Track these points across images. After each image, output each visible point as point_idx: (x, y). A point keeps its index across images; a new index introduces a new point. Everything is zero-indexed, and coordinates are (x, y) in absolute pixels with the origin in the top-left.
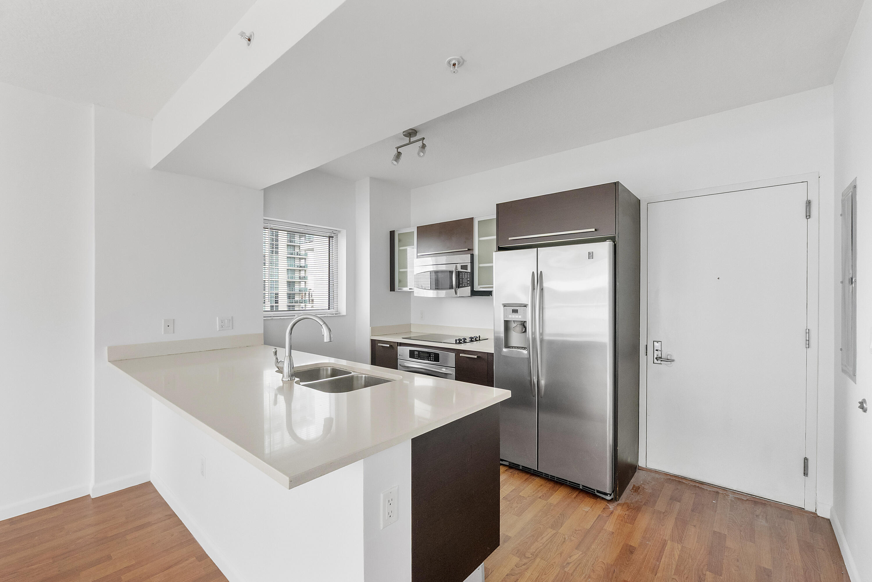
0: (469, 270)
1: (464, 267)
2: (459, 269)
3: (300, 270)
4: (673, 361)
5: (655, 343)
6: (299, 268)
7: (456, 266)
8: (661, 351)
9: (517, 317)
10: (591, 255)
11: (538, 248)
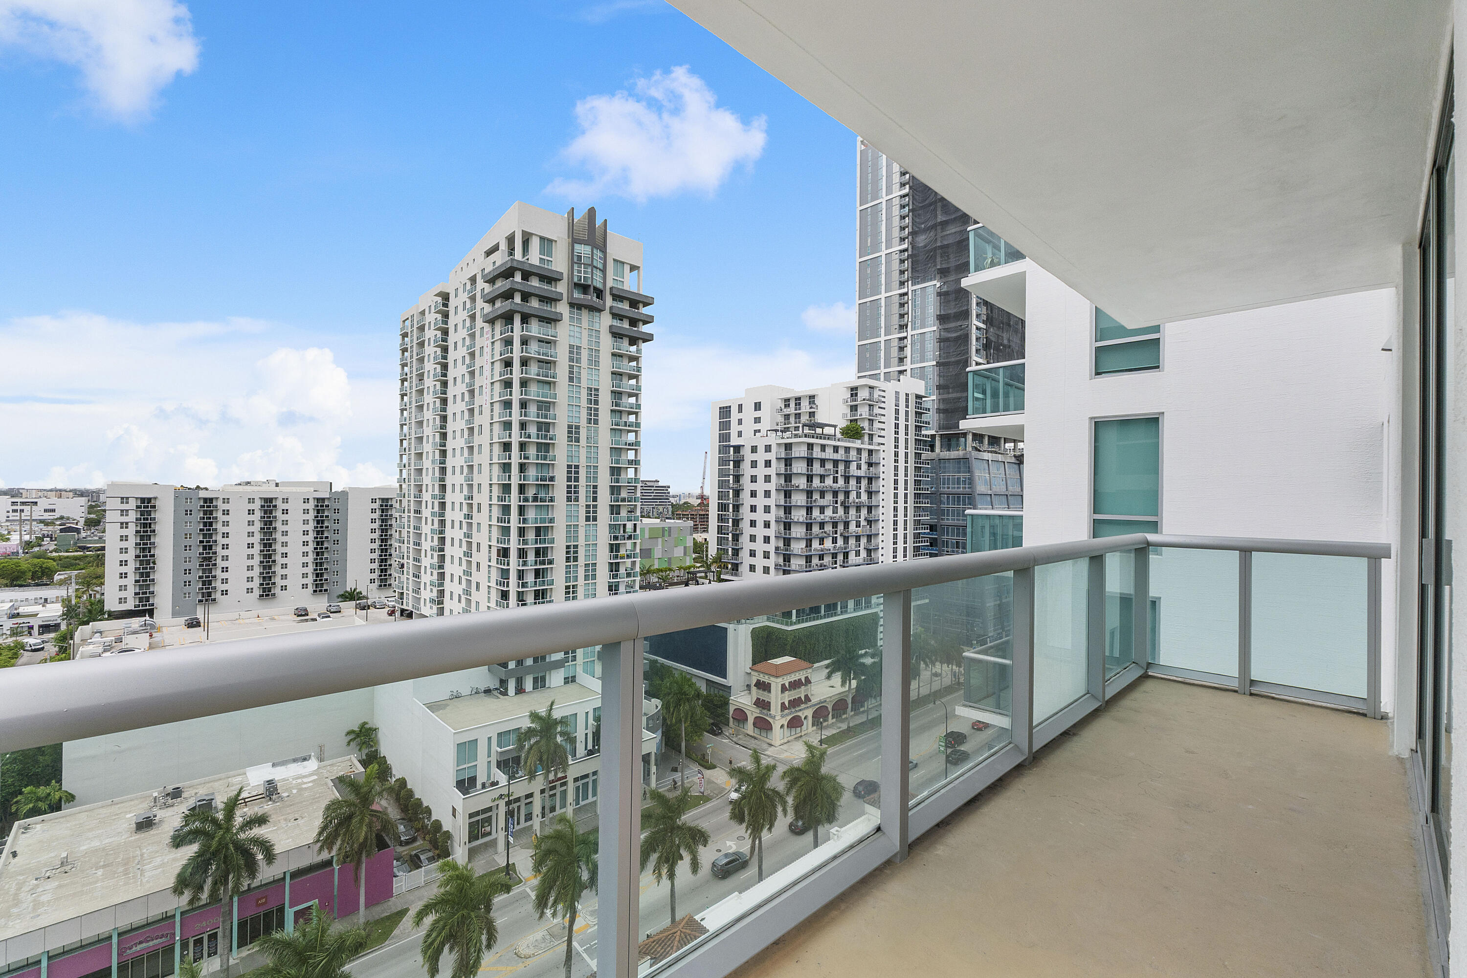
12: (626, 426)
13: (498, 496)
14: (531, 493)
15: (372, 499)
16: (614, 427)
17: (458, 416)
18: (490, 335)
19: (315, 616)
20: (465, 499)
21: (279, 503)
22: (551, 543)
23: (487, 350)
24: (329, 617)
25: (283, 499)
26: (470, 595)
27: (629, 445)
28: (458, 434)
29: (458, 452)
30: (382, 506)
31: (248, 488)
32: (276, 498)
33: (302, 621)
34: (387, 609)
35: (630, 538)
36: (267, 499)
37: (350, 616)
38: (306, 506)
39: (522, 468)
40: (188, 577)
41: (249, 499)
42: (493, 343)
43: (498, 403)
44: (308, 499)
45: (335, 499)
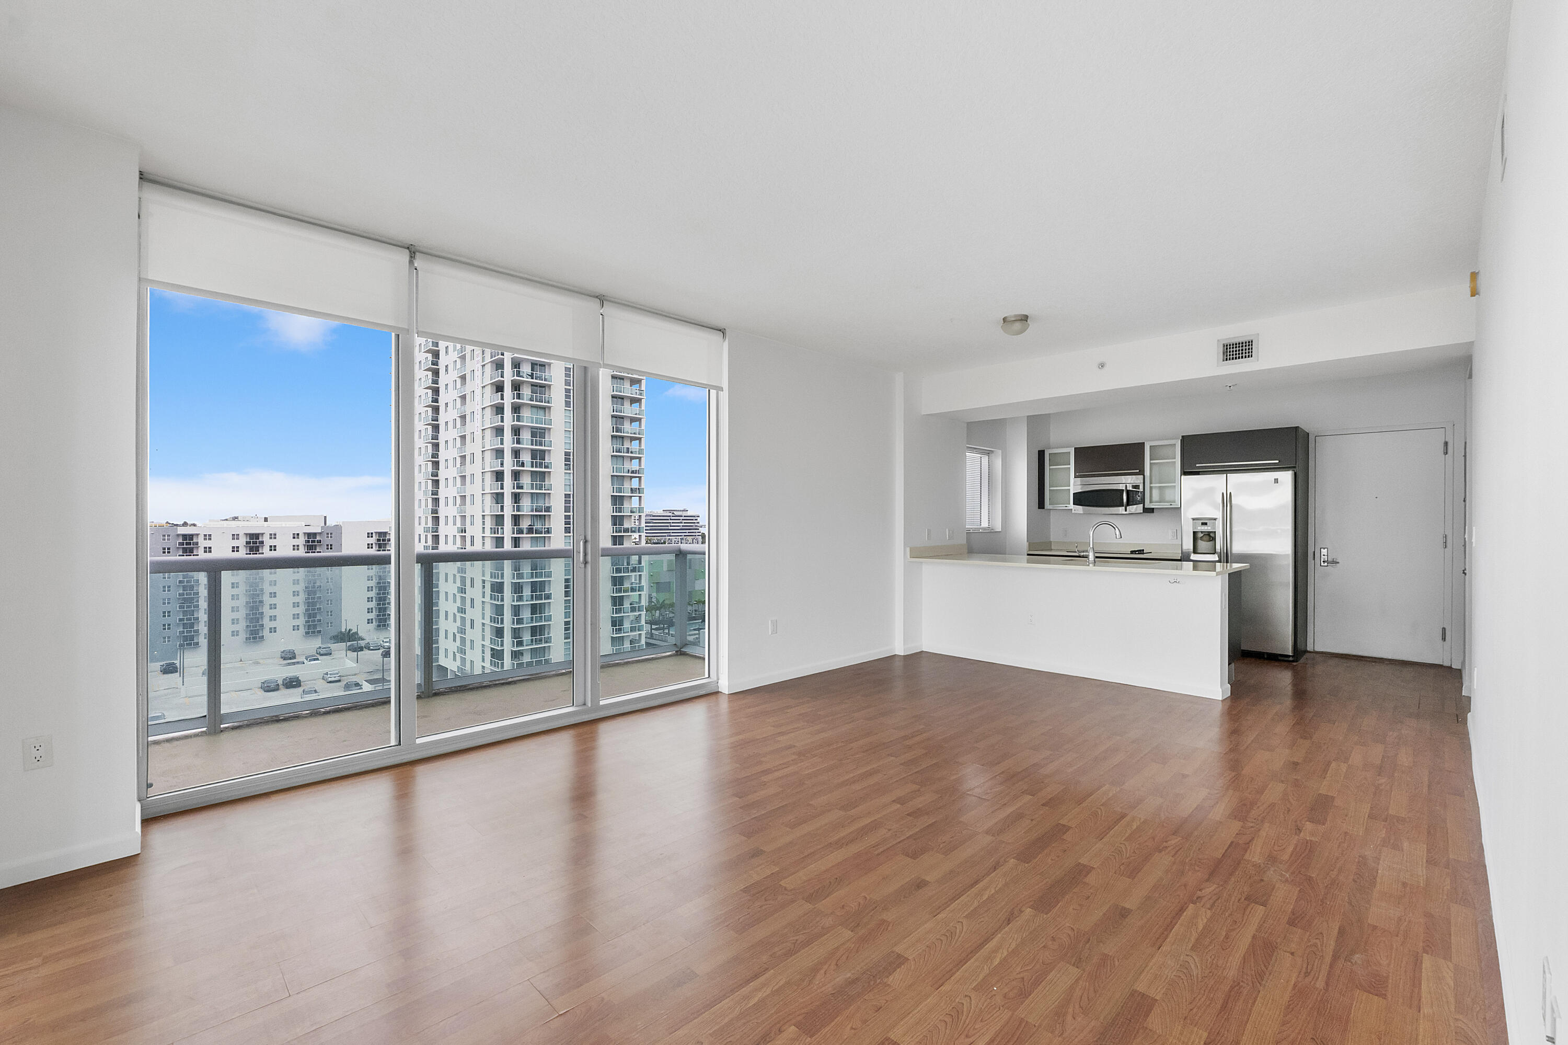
0: (1141, 489)
1: (1136, 487)
2: (1130, 488)
3: (631, 478)
4: (1338, 563)
5: (1322, 550)
6: (630, 475)
7: (1126, 486)
8: (1327, 555)
9: (1206, 528)
10: (1276, 481)
11: (1228, 475)
12: (628, 452)
13: (491, 528)
14: (525, 524)
15: (368, 534)
16: (615, 454)
17: (450, 444)
18: (480, 358)
19: (303, 659)
20: (458, 532)
21: (266, 539)
22: (548, 577)
23: (478, 373)
24: (317, 659)
25: (271, 534)
26: (465, 634)
27: (633, 472)
28: (451, 463)
29: (451, 482)
30: (378, 540)
31: (234, 523)
32: (263, 534)
33: (289, 664)
34: (381, 651)
35: (634, 570)
36: (253, 534)
37: (340, 658)
38: (296, 542)
39: (516, 497)
40: (167, 620)
41: (233, 535)
42: (483, 366)
43: (489, 430)
44: (298, 534)
45: (328, 534)
